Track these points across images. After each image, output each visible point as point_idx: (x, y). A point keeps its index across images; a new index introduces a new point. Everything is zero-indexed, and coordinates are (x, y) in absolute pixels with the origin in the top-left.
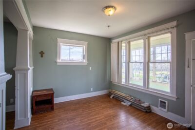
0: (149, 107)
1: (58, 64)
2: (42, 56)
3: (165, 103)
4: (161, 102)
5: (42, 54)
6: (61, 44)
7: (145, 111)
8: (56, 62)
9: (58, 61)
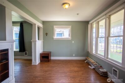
0: (107, 72)
1: (54, 39)
2: (47, 35)
4: (114, 70)
5: (47, 34)
6: (56, 29)
7: (101, 75)
8: (53, 38)
9: (54, 37)
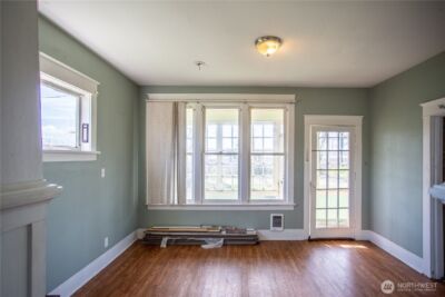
3: (280, 217)
4: (275, 217)
